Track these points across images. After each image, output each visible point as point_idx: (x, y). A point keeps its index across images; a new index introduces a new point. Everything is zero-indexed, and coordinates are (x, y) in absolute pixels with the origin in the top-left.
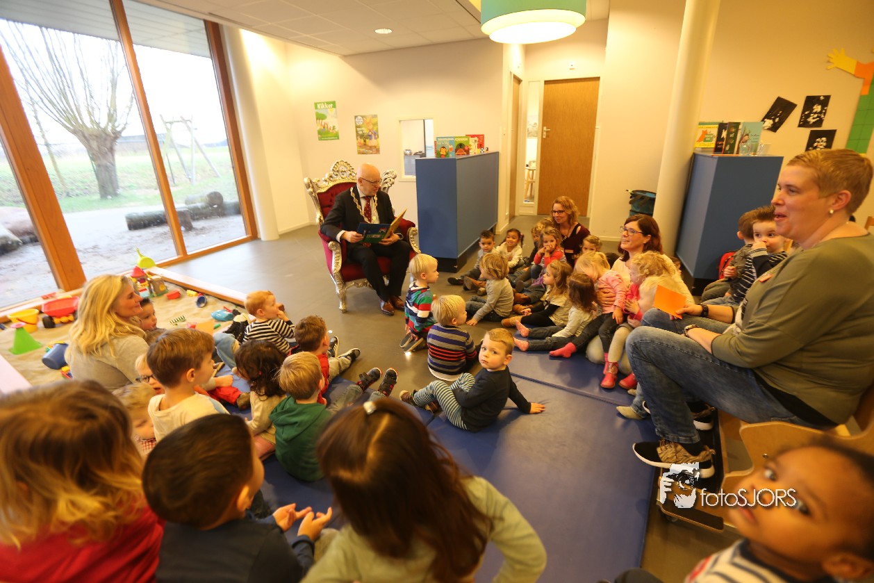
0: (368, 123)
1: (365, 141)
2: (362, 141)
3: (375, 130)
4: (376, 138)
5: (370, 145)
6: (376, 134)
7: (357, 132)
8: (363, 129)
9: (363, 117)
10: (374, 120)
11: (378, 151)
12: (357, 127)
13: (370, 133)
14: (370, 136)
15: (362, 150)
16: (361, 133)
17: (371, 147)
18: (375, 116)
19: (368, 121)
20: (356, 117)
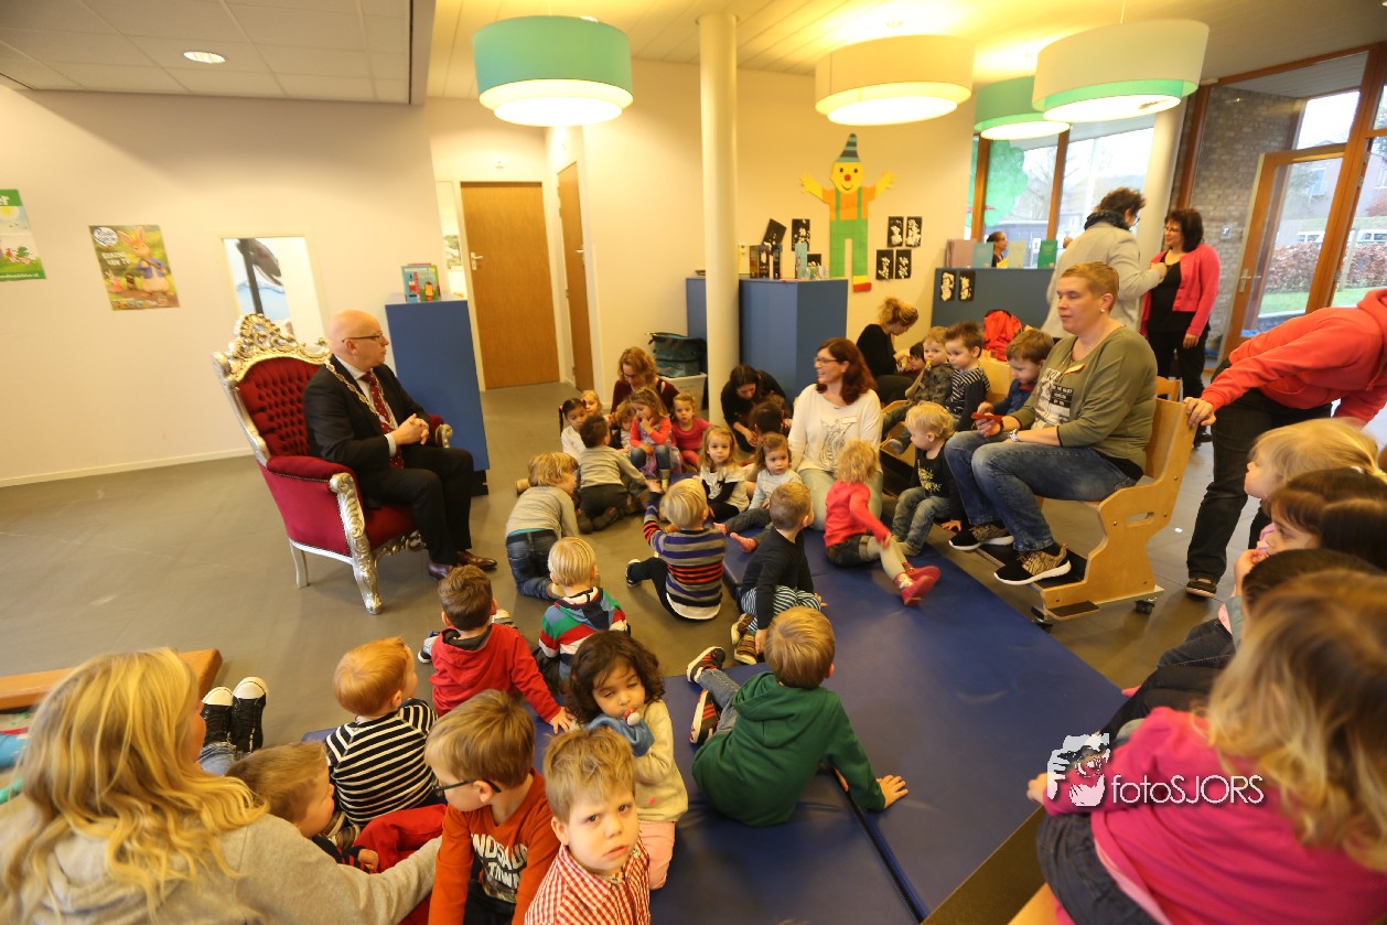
0: (134, 244)
1: (131, 281)
2: (123, 281)
3: (157, 255)
4: (163, 275)
5: (147, 289)
6: (163, 267)
7: (102, 261)
8: (121, 255)
9: (115, 229)
10: (152, 237)
11: (172, 301)
12: (99, 250)
13: (145, 265)
14: (145, 269)
15: (124, 301)
16: (118, 263)
17: (152, 295)
18: (155, 228)
19: (133, 237)
20: (93, 229)
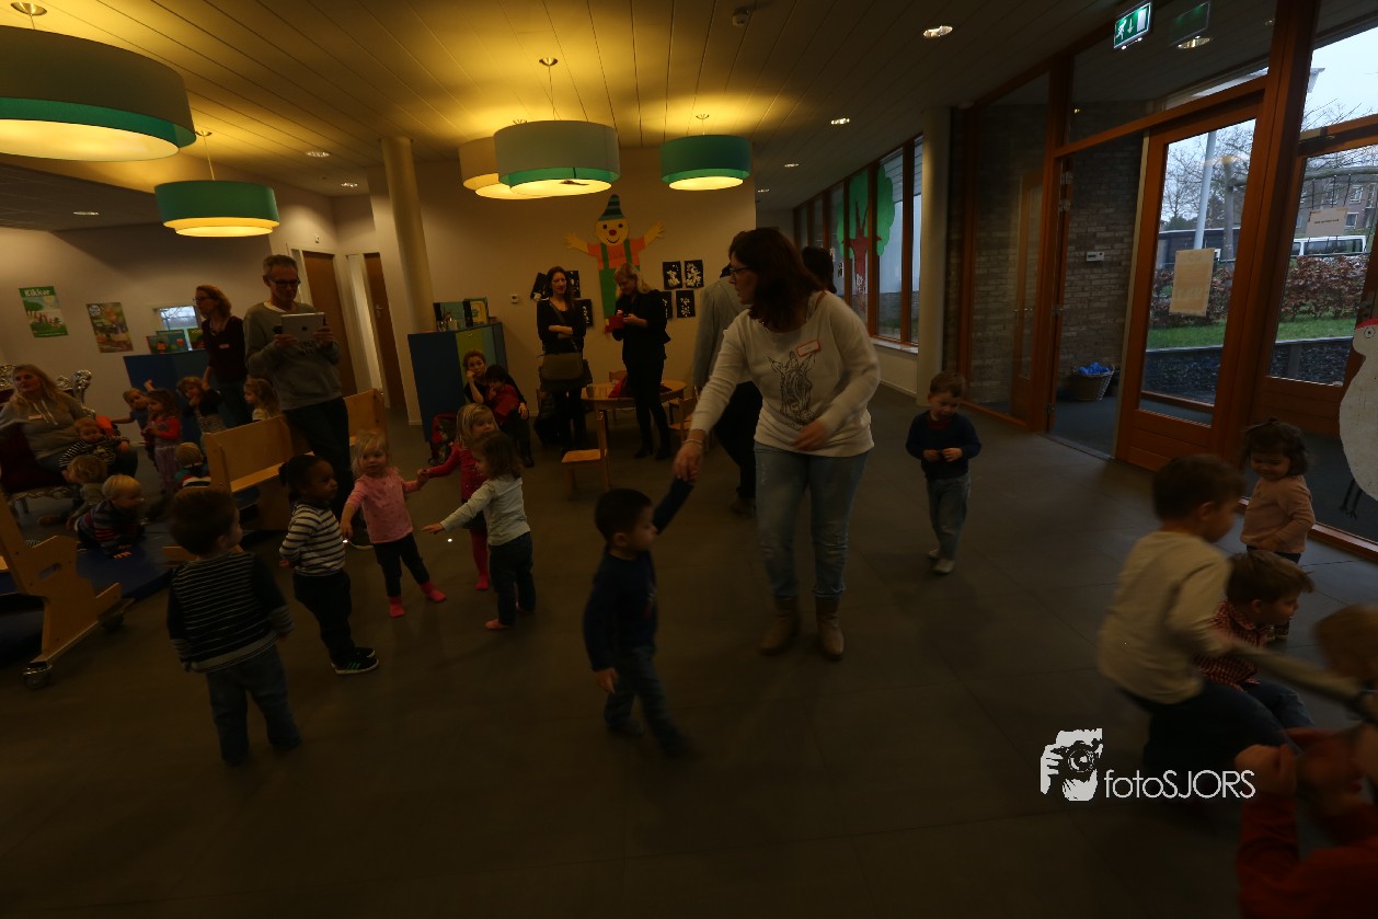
0: (108, 314)
1: (108, 336)
2: (104, 336)
3: (120, 320)
4: (123, 332)
5: (114, 340)
6: (123, 327)
7: (94, 325)
8: (103, 320)
9: (99, 305)
10: (117, 310)
12: (92, 318)
13: (114, 326)
14: (115, 329)
15: (105, 347)
16: (100, 325)
17: (119, 342)
18: (118, 304)
19: (108, 310)
20: (89, 306)
